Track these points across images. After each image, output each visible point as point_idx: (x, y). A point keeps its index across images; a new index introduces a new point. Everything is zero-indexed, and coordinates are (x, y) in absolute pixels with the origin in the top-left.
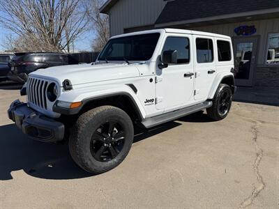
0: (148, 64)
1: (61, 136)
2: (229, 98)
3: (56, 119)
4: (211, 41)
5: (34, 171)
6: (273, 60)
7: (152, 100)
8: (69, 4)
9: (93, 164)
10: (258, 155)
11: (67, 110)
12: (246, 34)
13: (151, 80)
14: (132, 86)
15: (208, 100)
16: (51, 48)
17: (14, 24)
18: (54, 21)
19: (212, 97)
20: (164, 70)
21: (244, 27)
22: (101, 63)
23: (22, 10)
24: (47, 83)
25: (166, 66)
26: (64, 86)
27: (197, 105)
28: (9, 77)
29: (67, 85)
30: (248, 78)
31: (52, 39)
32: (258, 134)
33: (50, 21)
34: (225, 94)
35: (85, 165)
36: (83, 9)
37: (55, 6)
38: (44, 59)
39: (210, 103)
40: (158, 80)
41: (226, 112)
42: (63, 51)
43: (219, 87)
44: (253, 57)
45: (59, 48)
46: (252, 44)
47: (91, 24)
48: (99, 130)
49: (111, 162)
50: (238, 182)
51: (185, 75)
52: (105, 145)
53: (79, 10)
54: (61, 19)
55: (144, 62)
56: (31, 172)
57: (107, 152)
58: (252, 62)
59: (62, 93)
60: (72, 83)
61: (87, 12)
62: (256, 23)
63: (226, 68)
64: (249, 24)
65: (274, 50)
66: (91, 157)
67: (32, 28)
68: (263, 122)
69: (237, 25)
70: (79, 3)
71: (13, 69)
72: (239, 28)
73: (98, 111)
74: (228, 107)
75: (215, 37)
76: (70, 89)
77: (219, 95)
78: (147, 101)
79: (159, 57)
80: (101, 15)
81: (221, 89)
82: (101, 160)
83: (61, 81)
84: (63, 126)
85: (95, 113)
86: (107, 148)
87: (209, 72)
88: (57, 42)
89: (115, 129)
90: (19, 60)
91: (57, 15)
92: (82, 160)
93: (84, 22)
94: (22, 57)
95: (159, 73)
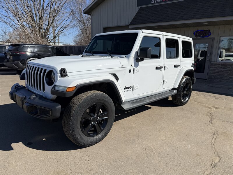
0: (128, 58)
1: (58, 114)
2: (190, 88)
3: (53, 101)
4: (177, 41)
5: (31, 143)
6: (224, 58)
7: (130, 88)
8: (57, 5)
9: (82, 139)
10: (214, 134)
11: (64, 93)
12: (203, 37)
13: (130, 71)
14: (115, 75)
15: (174, 89)
16: (40, 41)
17: (9, 20)
18: (44, 18)
19: (177, 87)
20: (140, 63)
21: (201, 31)
22: (89, 56)
23: (16, 8)
24: (45, 70)
25: (142, 60)
26: (61, 74)
27: (165, 92)
28: (5, 64)
29: (63, 73)
30: (203, 72)
31: (42, 34)
32: (213, 117)
33: (40, 18)
34: (187, 84)
35: (75, 139)
36: (69, 10)
37: (45, 6)
38: (36, 50)
39: (175, 91)
40: (135, 72)
41: (187, 99)
42: (51, 44)
43: (183, 78)
44: (208, 55)
45: (47, 41)
46: (207, 44)
47: (75, 22)
48: (88, 111)
49: (96, 137)
50: (200, 156)
51: (157, 68)
52: (92, 123)
53: (66, 11)
54: (50, 17)
55: (124, 56)
56: (29, 144)
57: (93, 129)
58: (207, 59)
59: (59, 79)
60: (68, 71)
61: (72, 13)
62: (211, 28)
63: (188, 64)
64: (206, 28)
65: (224, 50)
66: (81, 133)
67: (25, 23)
68: (216, 108)
69: (196, 29)
70: (66, 5)
71: (8, 57)
72: (197, 31)
73: (88, 95)
74: (189, 95)
75: (180, 38)
76: (66, 76)
77: (182, 85)
78: (126, 88)
79: (137, 53)
80: (84, 15)
81: (184, 80)
82: (89, 135)
83: (59, 69)
84: (60, 106)
85: (85, 97)
86: (94, 126)
87: (175, 66)
88: (45, 36)
89: (101, 110)
90: (14, 50)
91: (47, 13)
92: (74, 135)
93: (69, 21)
94: (17, 47)
95: (136, 66)
